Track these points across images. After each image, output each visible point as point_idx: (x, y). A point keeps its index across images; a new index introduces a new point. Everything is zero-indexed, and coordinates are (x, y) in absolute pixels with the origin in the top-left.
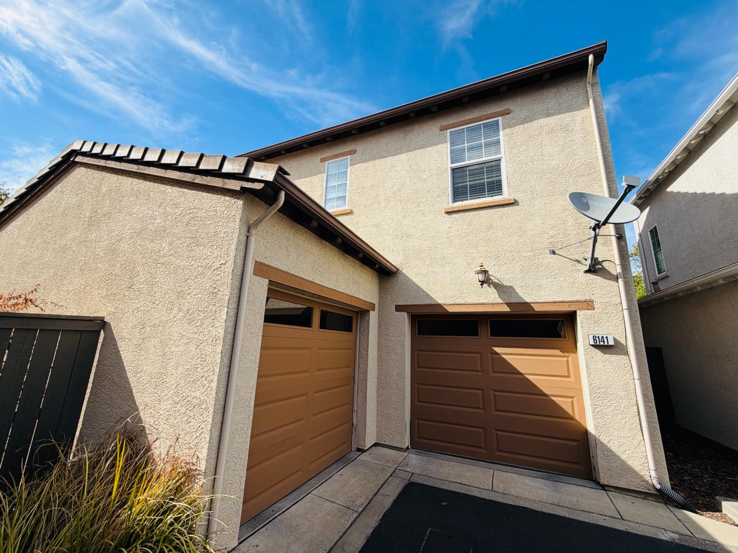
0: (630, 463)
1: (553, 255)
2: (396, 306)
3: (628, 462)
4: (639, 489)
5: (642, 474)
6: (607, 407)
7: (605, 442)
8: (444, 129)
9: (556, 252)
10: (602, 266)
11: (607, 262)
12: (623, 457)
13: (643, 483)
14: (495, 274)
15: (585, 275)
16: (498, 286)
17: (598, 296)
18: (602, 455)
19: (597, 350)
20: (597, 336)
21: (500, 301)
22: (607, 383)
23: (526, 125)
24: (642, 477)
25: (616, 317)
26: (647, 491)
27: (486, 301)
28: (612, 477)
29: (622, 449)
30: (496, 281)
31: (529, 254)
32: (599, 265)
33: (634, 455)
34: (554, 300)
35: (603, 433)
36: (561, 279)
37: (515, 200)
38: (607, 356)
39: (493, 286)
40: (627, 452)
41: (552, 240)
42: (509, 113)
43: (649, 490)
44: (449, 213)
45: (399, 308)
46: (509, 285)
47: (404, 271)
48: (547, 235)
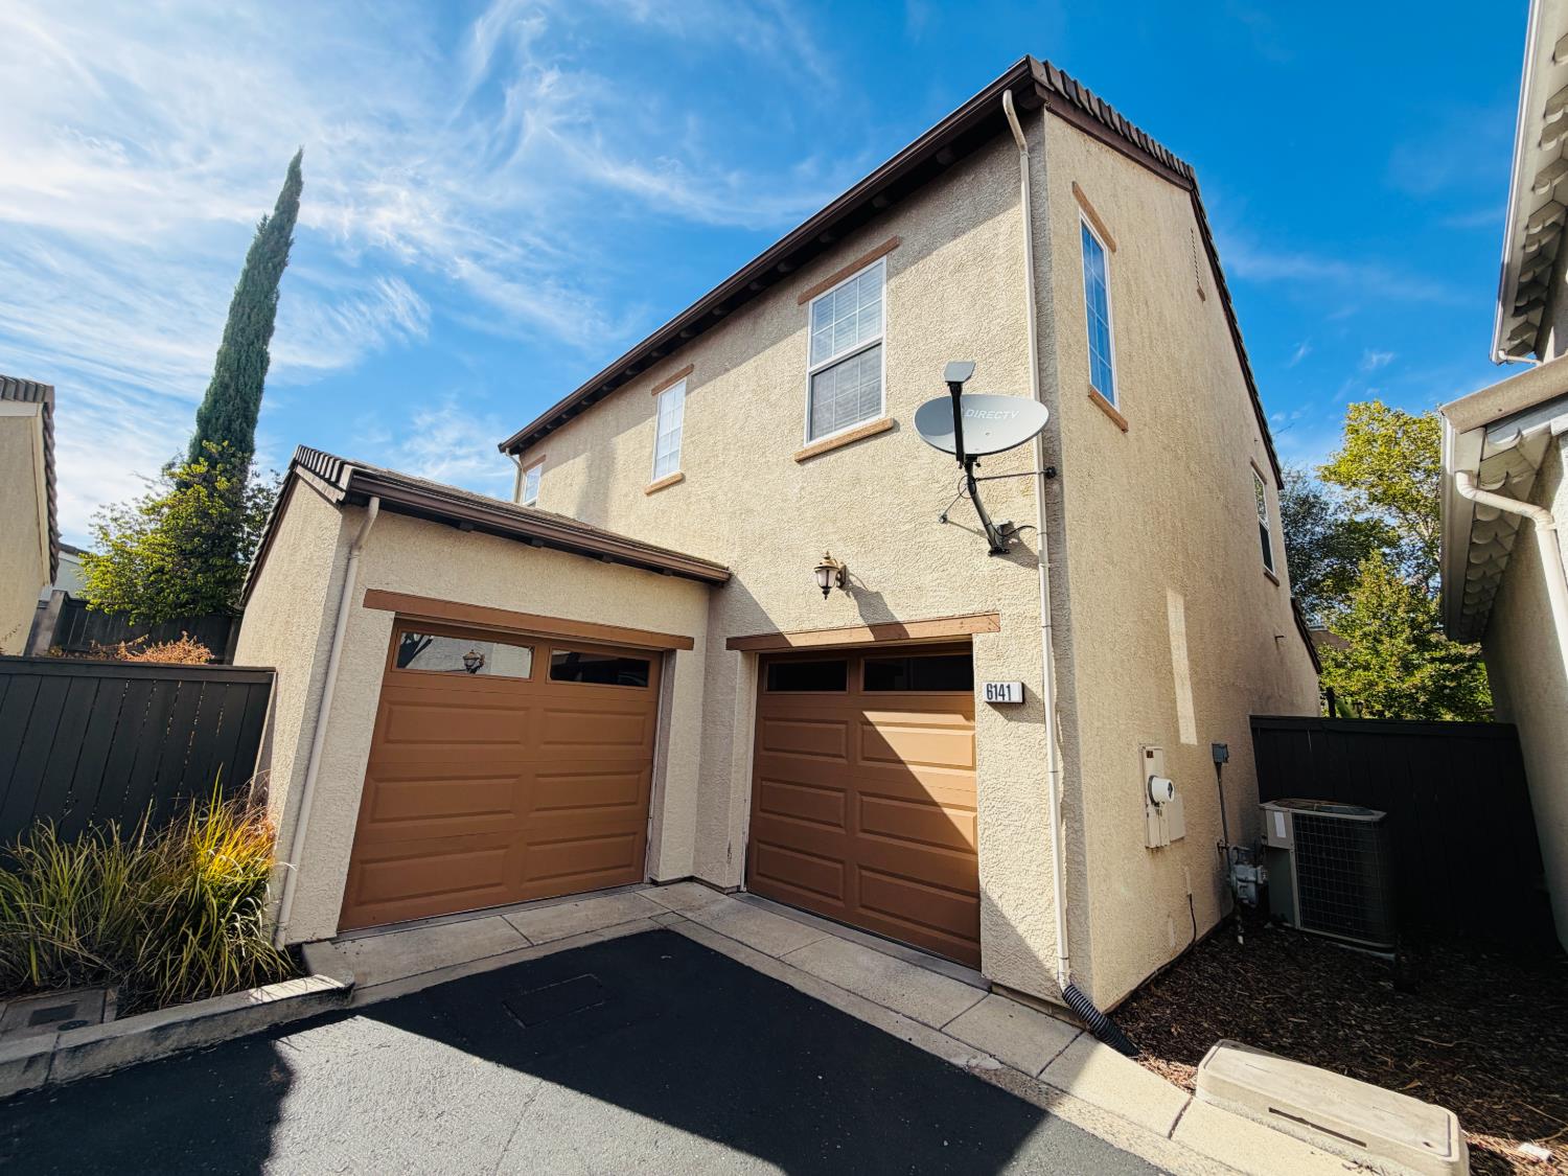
0: (1030, 942)
1: (944, 525)
2: (728, 639)
3: (1028, 941)
4: (1040, 996)
5: (1048, 965)
6: (1003, 827)
7: (995, 897)
8: (803, 301)
9: (949, 518)
10: (1019, 539)
11: (1028, 530)
12: (1021, 929)
13: (1049, 984)
14: (858, 574)
15: (990, 560)
16: (860, 594)
17: (1007, 601)
18: (988, 923)
19: (997, 713)
20: (993, 684)
21: (861, 622)
22: (1007, 780)
23: (920, 264)
24: (1048, 971)
25: (1033, 644)
26: (1054, 1000)
27: (841, 624)
28: (999, 966)
29: (1021, 914)
30: (858, 584)
31: (907, 527)
32: (1014, 537)
33: (1040, 927)
34: (940, 615)
35: (993, 880)
36: (953, 572)
37: (895, 422)
38: (1013, 724)
39: (853, 593)
40: (1028, 919)
41: (944, 494)
42: (897, 246)
43: (1056, 998)
44: (801, 461)
45: (733, 643)
46: (875, 591)
47: (740, 577)
48: (937, 485)
